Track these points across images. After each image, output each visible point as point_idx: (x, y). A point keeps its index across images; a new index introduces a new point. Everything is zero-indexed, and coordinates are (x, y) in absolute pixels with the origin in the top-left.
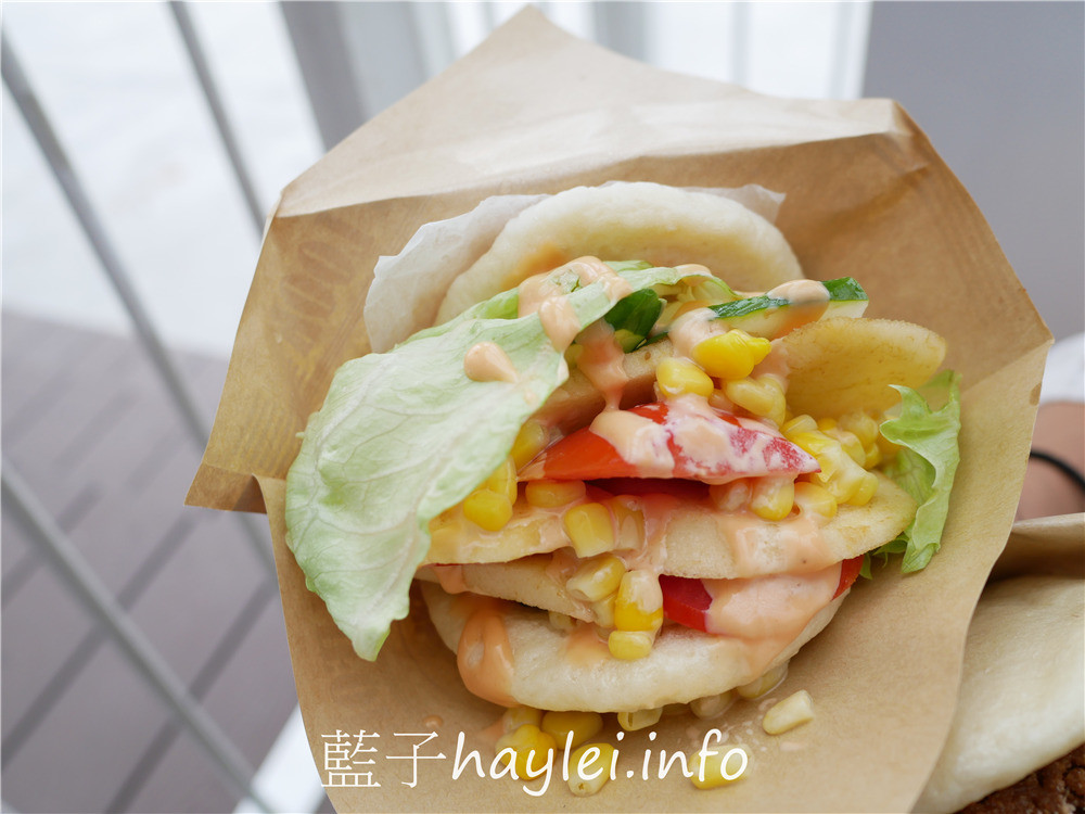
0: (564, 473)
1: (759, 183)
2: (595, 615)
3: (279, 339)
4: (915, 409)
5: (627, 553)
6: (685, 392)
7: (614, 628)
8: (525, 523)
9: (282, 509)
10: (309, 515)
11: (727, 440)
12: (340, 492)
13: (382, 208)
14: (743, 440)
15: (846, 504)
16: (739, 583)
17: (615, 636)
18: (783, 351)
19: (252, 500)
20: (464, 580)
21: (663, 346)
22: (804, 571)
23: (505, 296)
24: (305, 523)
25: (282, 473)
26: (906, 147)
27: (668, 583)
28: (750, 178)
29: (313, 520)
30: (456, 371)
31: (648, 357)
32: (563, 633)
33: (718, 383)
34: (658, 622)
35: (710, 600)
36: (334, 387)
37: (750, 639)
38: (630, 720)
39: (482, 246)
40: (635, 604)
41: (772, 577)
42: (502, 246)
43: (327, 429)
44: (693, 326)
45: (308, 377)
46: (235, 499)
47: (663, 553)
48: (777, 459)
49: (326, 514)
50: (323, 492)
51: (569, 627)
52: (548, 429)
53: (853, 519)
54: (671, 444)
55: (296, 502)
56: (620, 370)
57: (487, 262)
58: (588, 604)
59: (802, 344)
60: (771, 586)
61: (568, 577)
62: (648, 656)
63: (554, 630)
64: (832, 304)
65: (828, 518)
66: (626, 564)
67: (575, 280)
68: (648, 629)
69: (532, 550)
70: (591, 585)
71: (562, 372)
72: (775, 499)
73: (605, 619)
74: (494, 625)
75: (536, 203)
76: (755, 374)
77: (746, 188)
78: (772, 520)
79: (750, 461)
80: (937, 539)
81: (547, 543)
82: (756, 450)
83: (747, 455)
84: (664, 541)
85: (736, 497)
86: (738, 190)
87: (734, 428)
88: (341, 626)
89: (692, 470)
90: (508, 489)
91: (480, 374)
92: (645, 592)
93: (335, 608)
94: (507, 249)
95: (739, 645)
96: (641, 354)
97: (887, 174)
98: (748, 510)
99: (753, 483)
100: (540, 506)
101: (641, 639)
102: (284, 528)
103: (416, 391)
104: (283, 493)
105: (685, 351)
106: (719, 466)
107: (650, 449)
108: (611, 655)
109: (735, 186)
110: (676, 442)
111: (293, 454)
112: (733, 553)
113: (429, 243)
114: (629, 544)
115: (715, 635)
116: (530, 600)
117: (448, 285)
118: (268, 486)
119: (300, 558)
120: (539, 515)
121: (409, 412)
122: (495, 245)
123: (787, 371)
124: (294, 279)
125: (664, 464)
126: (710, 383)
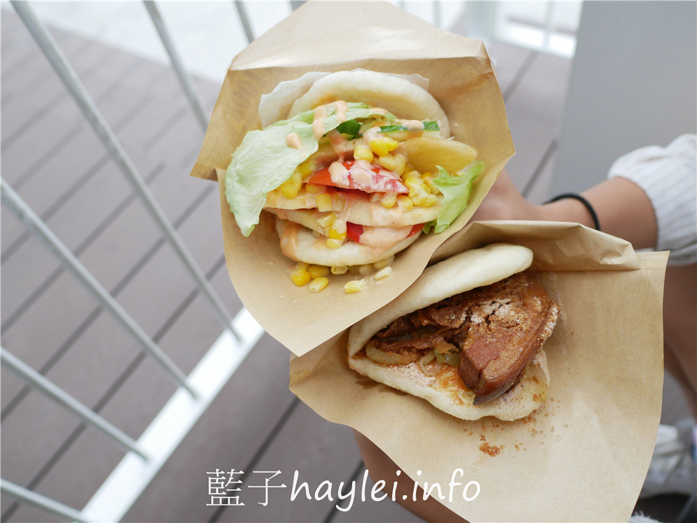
0: (320, 182)
1: (418, 73)
2: (325, 232)
3: (228, 117)
4: (444, 175)
5: (338, 213)
6: (361, 159)
7: (329, 238)
8: (302, 197)
9: (224, 181)
10: (231, 186)
11: (371, 178)
12: (242, 180)
13: (269, 70)
14: (377, 179)
15: (421, 205)
16: (371, 228)
17: (329, 240)
18: (404, 147)
19: (213, 176)
20: (285, 215)
21: (360, 140)
22: (395, 227)
23: (309, 112)
24: (230, 188)
25: (225, 167)
26: (483, 63)
27: (349, 225)
28: (416, 71)
29: (232, 187)
30: (283, 142)
31: (354, 143)
32: (317, 237)
33: (376, 156)
34: (344, 237)
35: (363, 232)
36: (244, 140)
37: (373, 247)
38: (335, 270)
39: (306, 89)
40: (336, 230)
41: (383, 227)
42: (312, 91)
43: (240, 156)
44: (372, 134)
45: (239, 131)
46: (208, 175)
47: (349, 214)
48: (389, 187)
49: (237, 186)
50: (237, 178)
51: (319, 236)
52: (318, 165)
53: (419, 211)
54: (349, 177)
55: (228, 180)
56: (343, 147)
57: (306, 97)
58: (323, 228)
59: (412, 145)
60: (382, 230)
61: (317, 218)
62: (339, 248)
63: (314, 236)
64: (425, 131)
65: (408, 210)
66: (337, 215)
67: (333, 110)
68: (340, 239)
69: (302, 207)
70: (323, 222)
71: (316, 148)
72: (389, 200)
73: (327, 235)
74: (293, 232)
75: (326, 75)
76: (392, 153)
77: (413, 75)
78: (387, 208)
79: (379, 187)
80: (448, 223)
81: (309, 205)
82: (382, 183)
83: (378, 184)
84: (350, 210)
85: (375, 198)
86: (409, 76)
87: (375, 174)
88: (239, 225)
89: (356, 187)
90: (298, 185)
91: (291, 145)
92: (340, 227)
93: (237, 218)
94: (313, 94)
95: (369, 249)
96: (353, 141)
97: (475, 74)
98: (379, 203)
99: (383, 194)
100: (309, 192)
101: (336, 242)
102: (224, 189)
103: (269, 148)
104: (225, 175)
105: (367, 143)
106: (366, 187)
107: (341, 178)
108: (327, 247)
109: (409, 74)
110: (352, 177)
111: (229, 162)
112: (371, 217)
113: (283, 89)
114: (338, 209)
115: (362, 244)
116: (306, 225)
117: (293, 103)
118: (219, 172)
119: (228, 200)
120: (308, 195)
121: (266, 155)
122: (310, 90)
123: (407, 154)
124: (235, 94)
125: (345, 184)
126: (372, 155)
